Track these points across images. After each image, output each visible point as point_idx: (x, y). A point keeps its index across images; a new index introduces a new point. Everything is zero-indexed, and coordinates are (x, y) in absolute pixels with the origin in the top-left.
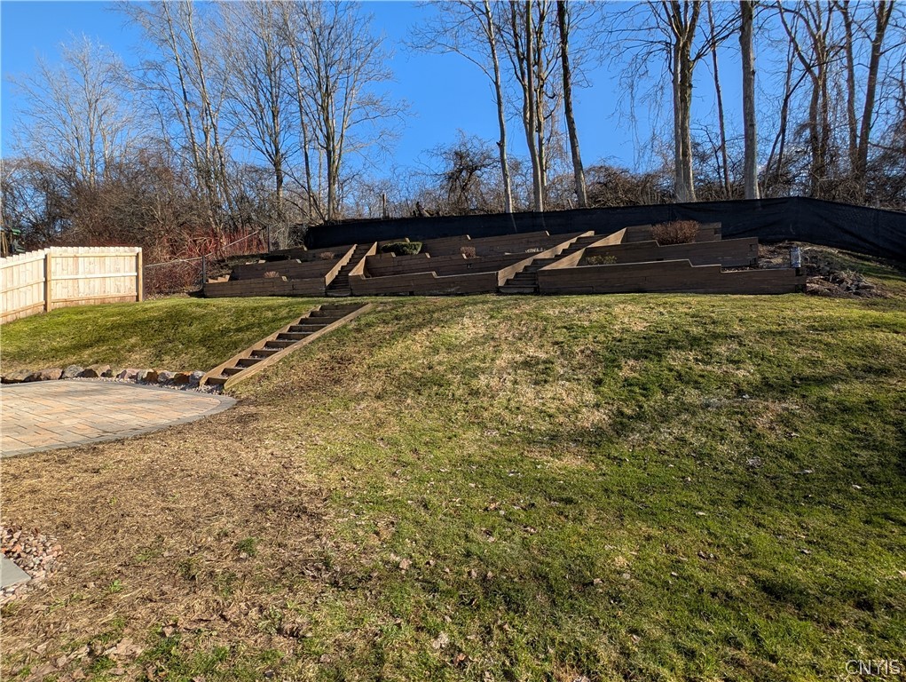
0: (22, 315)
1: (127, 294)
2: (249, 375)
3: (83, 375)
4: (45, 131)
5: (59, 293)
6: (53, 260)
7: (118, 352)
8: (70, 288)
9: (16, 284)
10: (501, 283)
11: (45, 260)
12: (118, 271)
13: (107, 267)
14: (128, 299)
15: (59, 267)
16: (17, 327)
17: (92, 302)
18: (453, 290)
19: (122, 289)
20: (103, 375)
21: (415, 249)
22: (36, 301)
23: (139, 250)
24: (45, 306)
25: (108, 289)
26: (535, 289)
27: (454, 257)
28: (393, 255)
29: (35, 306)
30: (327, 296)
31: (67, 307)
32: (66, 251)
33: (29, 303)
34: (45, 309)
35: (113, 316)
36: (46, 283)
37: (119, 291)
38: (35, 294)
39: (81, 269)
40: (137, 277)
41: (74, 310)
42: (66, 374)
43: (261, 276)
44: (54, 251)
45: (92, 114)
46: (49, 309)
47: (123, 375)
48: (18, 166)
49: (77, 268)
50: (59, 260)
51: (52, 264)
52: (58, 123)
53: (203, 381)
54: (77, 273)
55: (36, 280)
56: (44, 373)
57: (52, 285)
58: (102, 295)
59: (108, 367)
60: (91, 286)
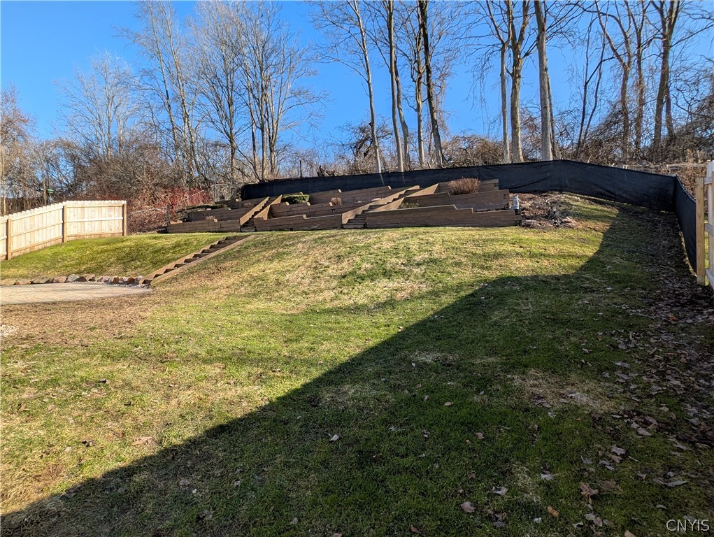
0: (48, 245)
1: (117, 231)
2: (167, 278)
3: (78, 280)
4: (78, 119)
5: (71, 231)
6: (68, 209)
7: (102, 267)
8: (79, 228)
9: (44, 225)
10: (345, 221)
11: (63, 209)
12: (111, 216)
13: (103, 214)
14: (117, 235)
15: (72, 213)
16: (45, 252)
17: (93, 237)
18: (316, 227)
19: (113, 228)
20: (90, 280)
21: (304, 199)
22: (57, 236)
23: (124, 202)
24: (63, 239)
25: (103, 228)
26: (364, 225)
27: (324, 205)
28: (288, 204)
29: (56, 239)
30: (241, 232)
31: (77, 240)
32: (76, 203)
33: (53, 237)
34: (63, 241)
35: (103, 245)
36: (63, 224)
37: (111, 230)
38: (57, 230)
39: (86, 215)
40: (123, 220)
41: (81, 243)
42: (69, 280)
43: (204, 219)
44: (69, 203)
45: (110, 106)
46: (65, 241)
47: (100, 280)
48: (55, 146)
49: (84, 214)
50: (72, 209)
51: (67, 212)
52: (88, 113)
53: (141, 282)
54: (84, 218)
55: (57, 222)
56: (56, 279)
57: (67, 225)
58: (100, 232)
59: (93, 275)
60: (93, 226)
